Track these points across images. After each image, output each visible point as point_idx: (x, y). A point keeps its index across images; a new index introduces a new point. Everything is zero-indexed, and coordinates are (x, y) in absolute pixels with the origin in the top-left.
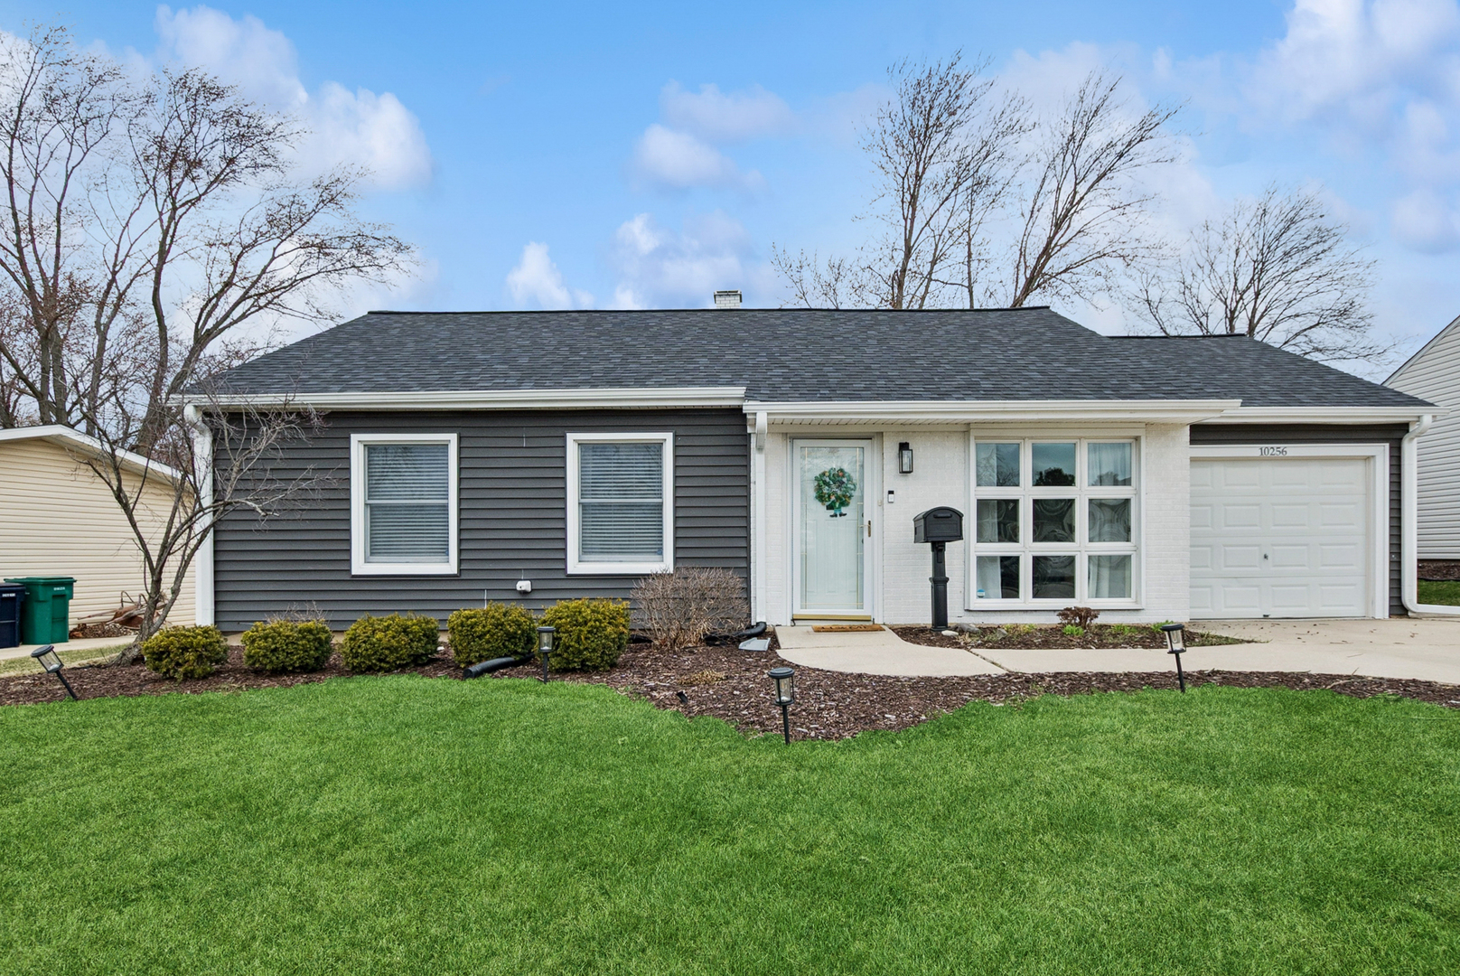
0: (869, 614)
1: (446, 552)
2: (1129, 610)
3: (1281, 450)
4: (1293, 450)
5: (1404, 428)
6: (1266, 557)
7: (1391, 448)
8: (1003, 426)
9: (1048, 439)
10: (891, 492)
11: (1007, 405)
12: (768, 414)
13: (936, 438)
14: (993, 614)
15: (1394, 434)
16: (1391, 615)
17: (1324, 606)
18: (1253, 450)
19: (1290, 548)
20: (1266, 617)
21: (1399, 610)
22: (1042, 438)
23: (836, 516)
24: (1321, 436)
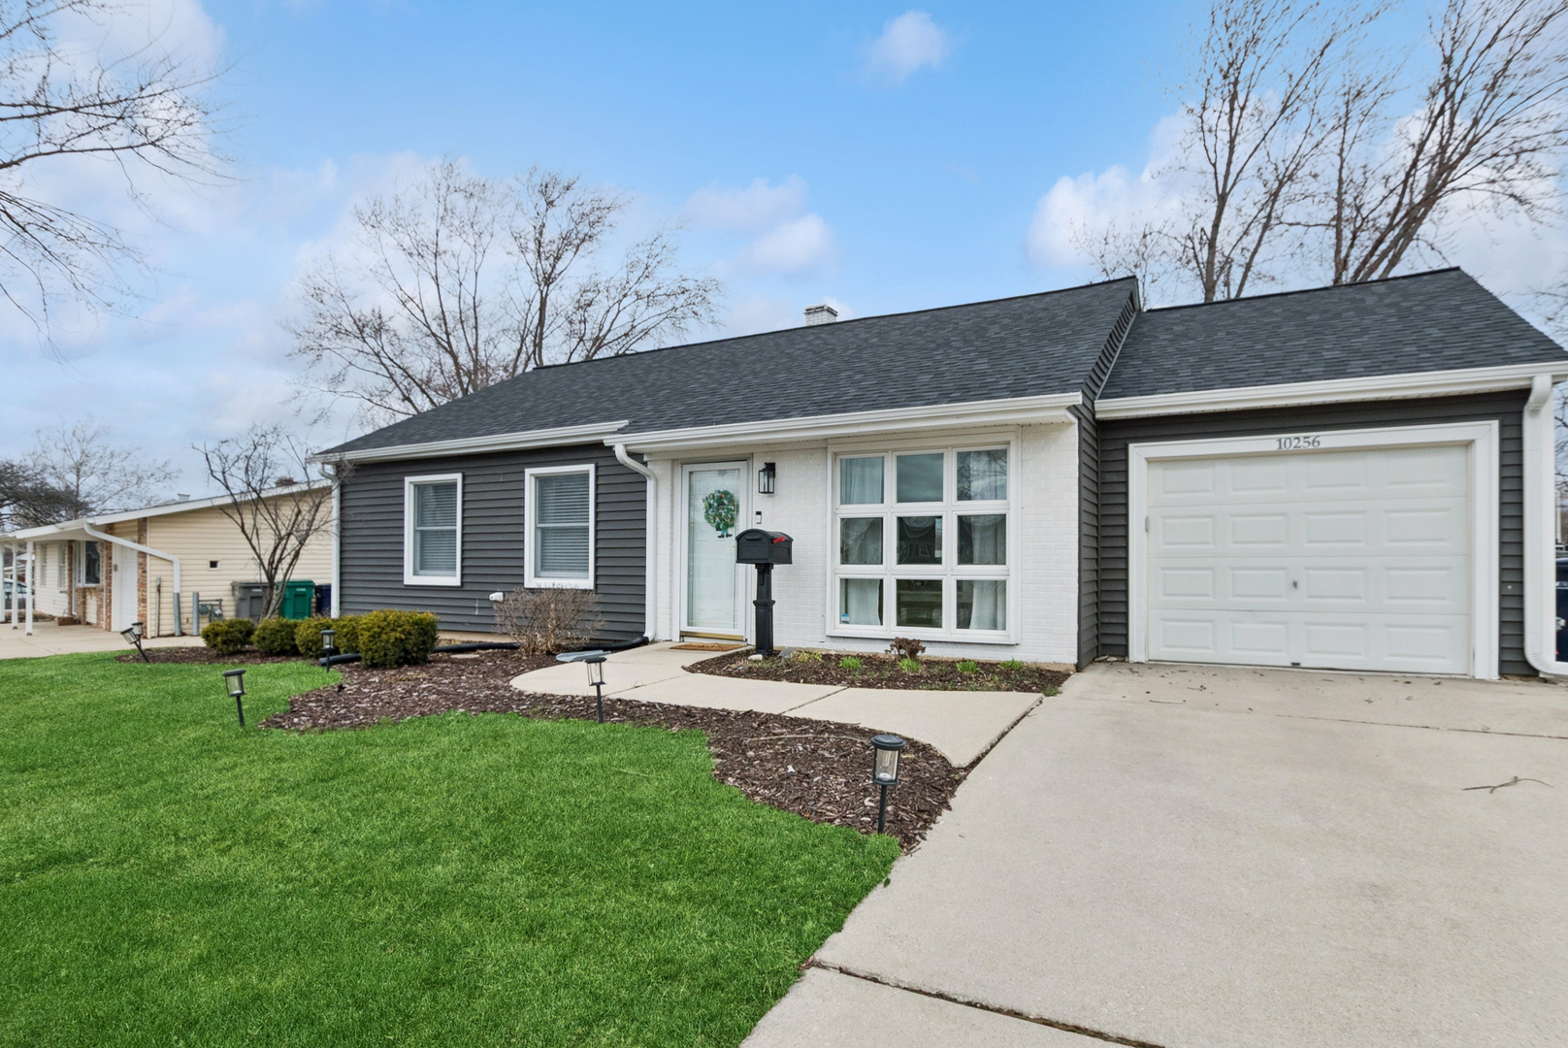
0: (743, 634)
1: (455, 568)
2: (1000, 645)
3: (1310, 440)
4: (1329, 439)
5: (1522, 395)
6: (1295, 584)
7: (1502, 427)
8: (857, 440)
9: (913, 449)
10: (759, 513)
11: (820, 421)
12: (626, 446)
13: (801, 456)
14: (855, 640)
15: (1508, 407)
16: (1502, 674)
17: (1392, 655)
18: (1267, 443)
19: (1339, 572)
20: (1296, 665)
21: (1515, 665)
22: (907, 449)
23: (722, 536)
24: (1387, 417)
